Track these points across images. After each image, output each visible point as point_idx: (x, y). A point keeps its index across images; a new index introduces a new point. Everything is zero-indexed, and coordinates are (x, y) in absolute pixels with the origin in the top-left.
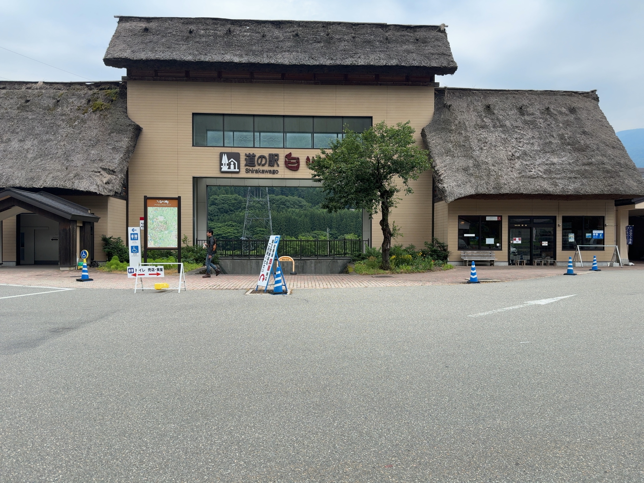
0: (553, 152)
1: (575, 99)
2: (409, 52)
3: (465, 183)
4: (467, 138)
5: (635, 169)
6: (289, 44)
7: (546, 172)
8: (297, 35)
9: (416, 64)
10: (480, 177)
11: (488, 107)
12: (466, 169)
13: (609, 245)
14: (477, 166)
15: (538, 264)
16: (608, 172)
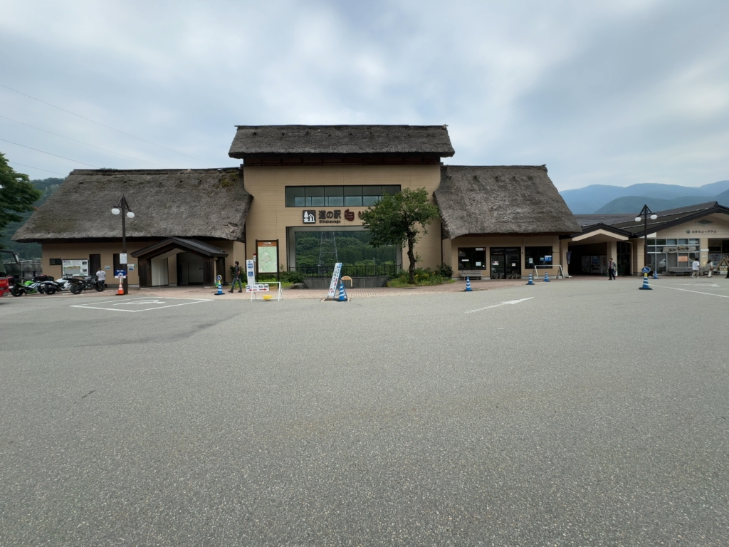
0: (518, 206)
1: (531, 171)
2: (423, 143)
3: (461, 227)
4: (462, 198)
5: (572, 215)
6: (346, 140)
7: (513, 218)
8: (351, 134)
9: (428, 150)
10: (471, 223)
11: (475, 178)
12: (462, 218)
13: (556, 265)
14: (469, 215)
15: (510, 278)
16: (554, 217)
